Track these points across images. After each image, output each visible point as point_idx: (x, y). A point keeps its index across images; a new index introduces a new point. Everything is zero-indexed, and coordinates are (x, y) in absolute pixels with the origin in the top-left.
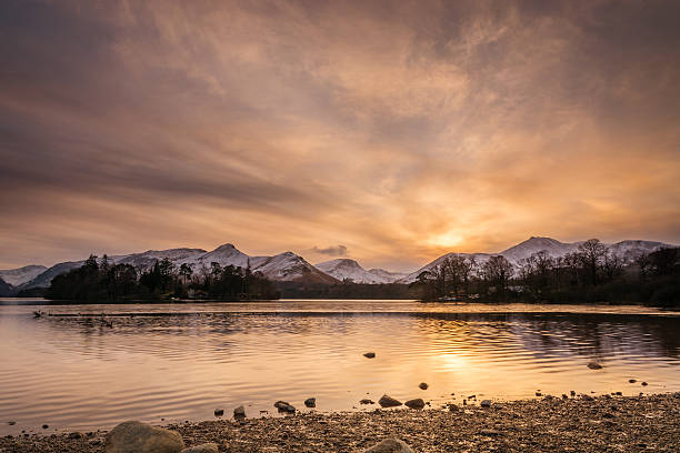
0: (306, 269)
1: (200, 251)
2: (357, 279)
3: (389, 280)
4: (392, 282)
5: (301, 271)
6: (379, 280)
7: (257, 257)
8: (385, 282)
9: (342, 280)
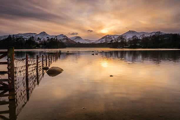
0: (67, 39)
1: (35, 34)
2: (81, 42)
3: (90, 42)
4: (91, 43)
5: (66, 40)
6: (87, 42)
7: (53, 36)
8: (89, 43)
9: (77, 42)
